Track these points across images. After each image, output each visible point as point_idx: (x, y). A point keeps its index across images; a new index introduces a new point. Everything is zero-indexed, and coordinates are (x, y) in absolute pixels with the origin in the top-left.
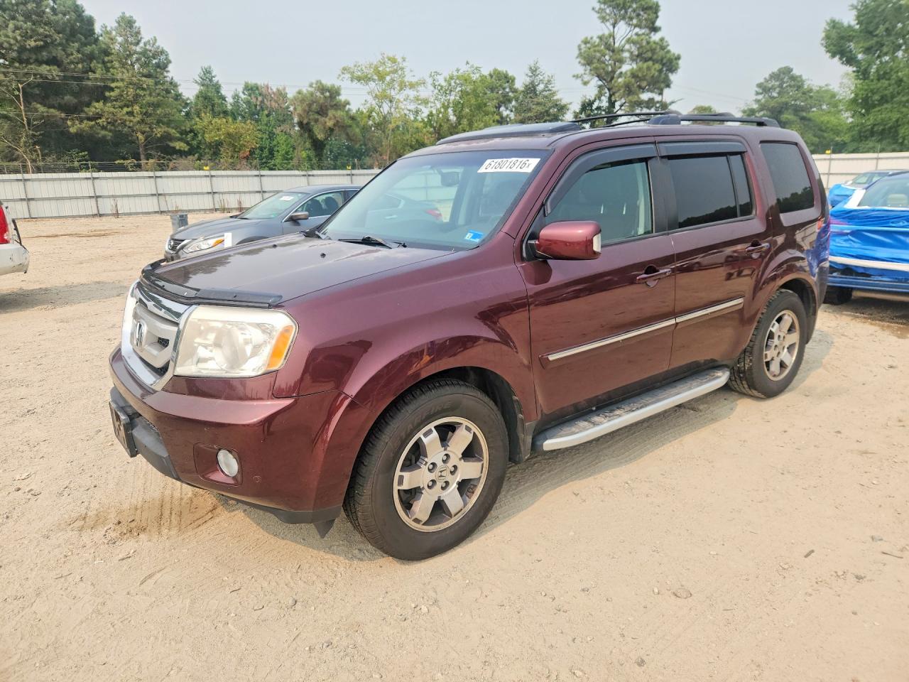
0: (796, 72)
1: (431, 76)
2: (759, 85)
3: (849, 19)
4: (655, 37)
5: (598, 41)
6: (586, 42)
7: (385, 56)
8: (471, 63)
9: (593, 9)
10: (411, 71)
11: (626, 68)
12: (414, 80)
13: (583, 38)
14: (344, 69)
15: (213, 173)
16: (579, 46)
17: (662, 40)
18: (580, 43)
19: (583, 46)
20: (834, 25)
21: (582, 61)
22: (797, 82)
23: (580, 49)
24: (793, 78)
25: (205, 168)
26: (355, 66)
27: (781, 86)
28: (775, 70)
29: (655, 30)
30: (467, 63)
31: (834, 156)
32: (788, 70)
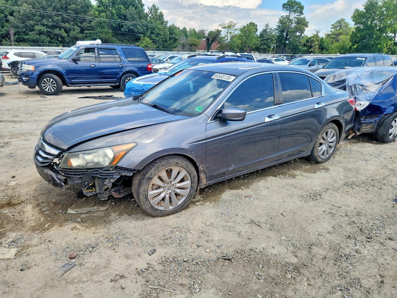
3: (362, 9)
6: (282, 17)
11: (293, 25)
20: (357, 10)
27: (340, 26)
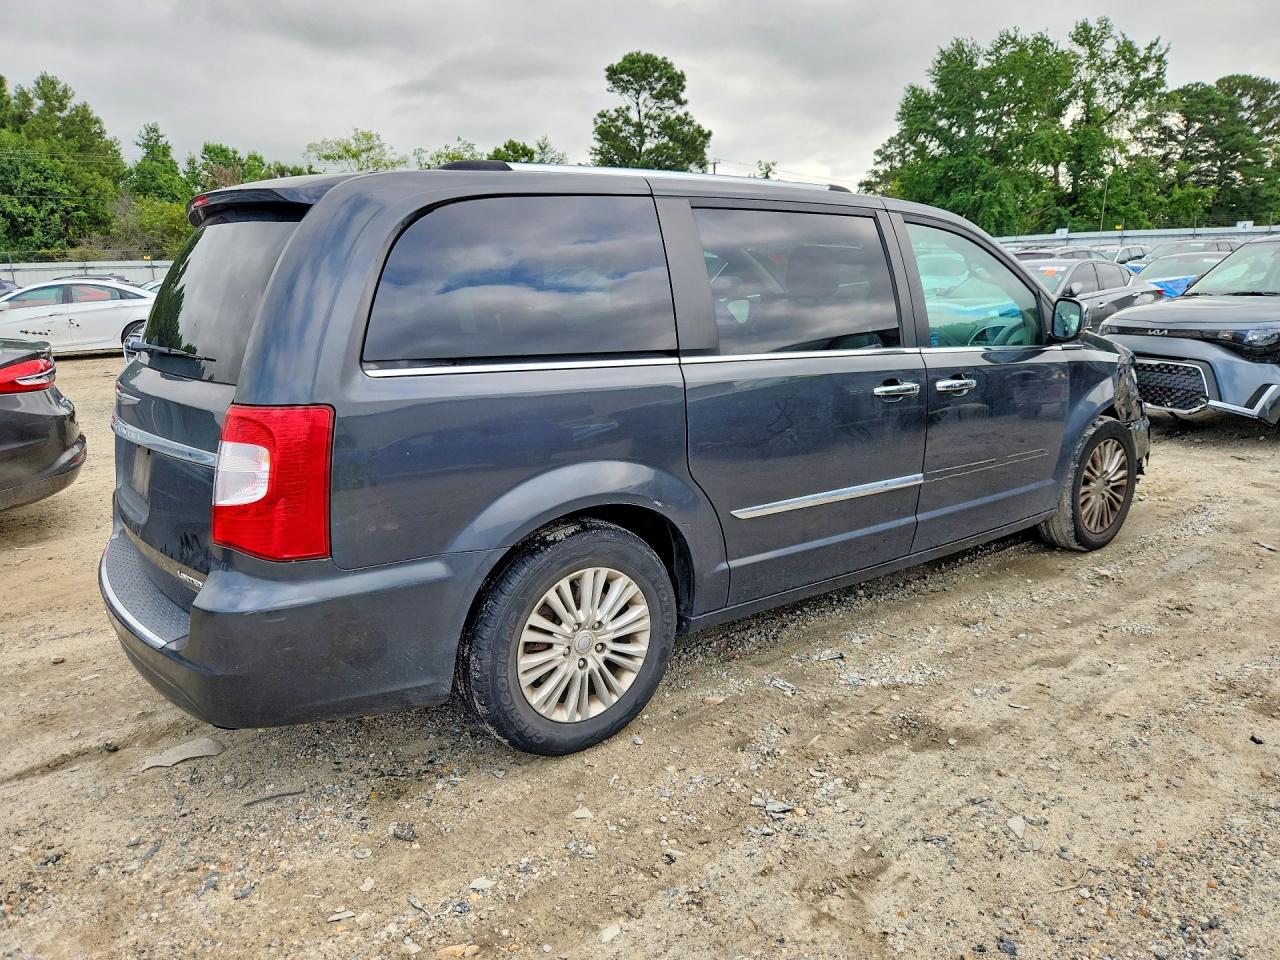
1: (415, 154)
4: (680, 111)
5: (615, 115)
7: (359, 131)
8: (463, 140)
10: (391, 148)
12: (396, 158)
13: (599, 111)
14: (310, 146)
15: (155, 263)
16: (595, 119)
18: (596, 116)
19: (599, 120)
21: (599, 137)
23: (596, 123)
25: (145, 258)
26: (323, 142)
29: (680, 103)
30: (459, 139)
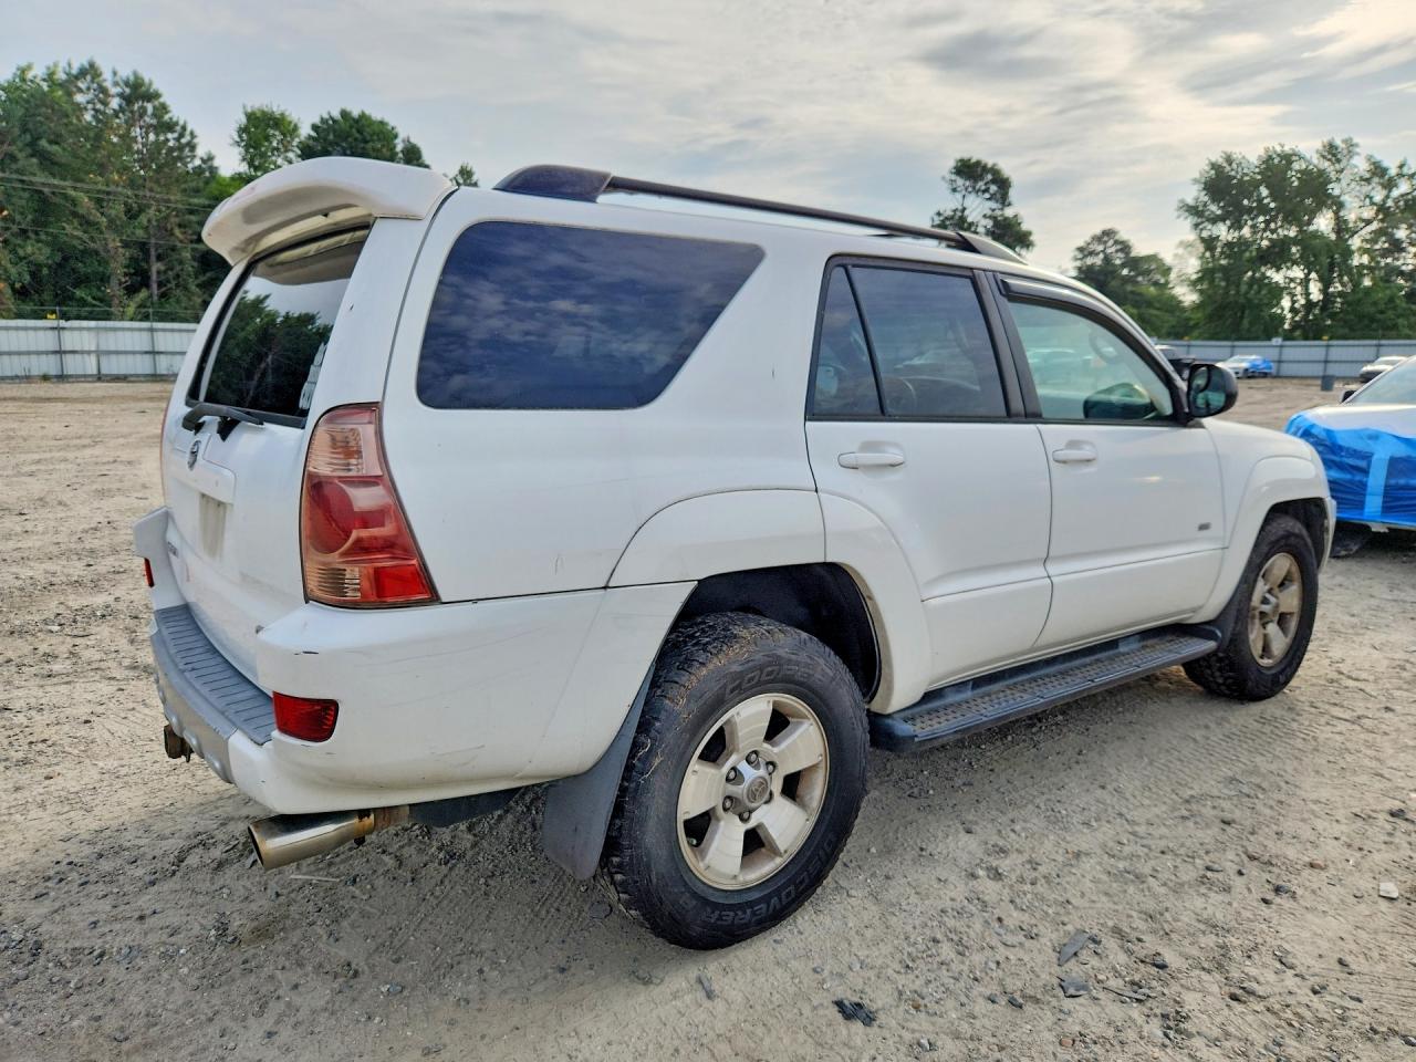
0: (1123, 235)
2: (1081, 249)
9: (943, 178)
17: (1016, 216)
22: (1125, 247)
24: (1116, 242)
28: (1098, 231)
31: (1193, 343)
32: (1108, 233)
